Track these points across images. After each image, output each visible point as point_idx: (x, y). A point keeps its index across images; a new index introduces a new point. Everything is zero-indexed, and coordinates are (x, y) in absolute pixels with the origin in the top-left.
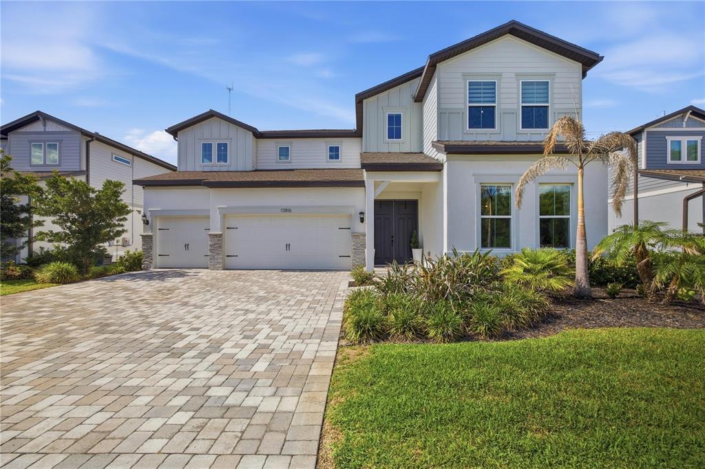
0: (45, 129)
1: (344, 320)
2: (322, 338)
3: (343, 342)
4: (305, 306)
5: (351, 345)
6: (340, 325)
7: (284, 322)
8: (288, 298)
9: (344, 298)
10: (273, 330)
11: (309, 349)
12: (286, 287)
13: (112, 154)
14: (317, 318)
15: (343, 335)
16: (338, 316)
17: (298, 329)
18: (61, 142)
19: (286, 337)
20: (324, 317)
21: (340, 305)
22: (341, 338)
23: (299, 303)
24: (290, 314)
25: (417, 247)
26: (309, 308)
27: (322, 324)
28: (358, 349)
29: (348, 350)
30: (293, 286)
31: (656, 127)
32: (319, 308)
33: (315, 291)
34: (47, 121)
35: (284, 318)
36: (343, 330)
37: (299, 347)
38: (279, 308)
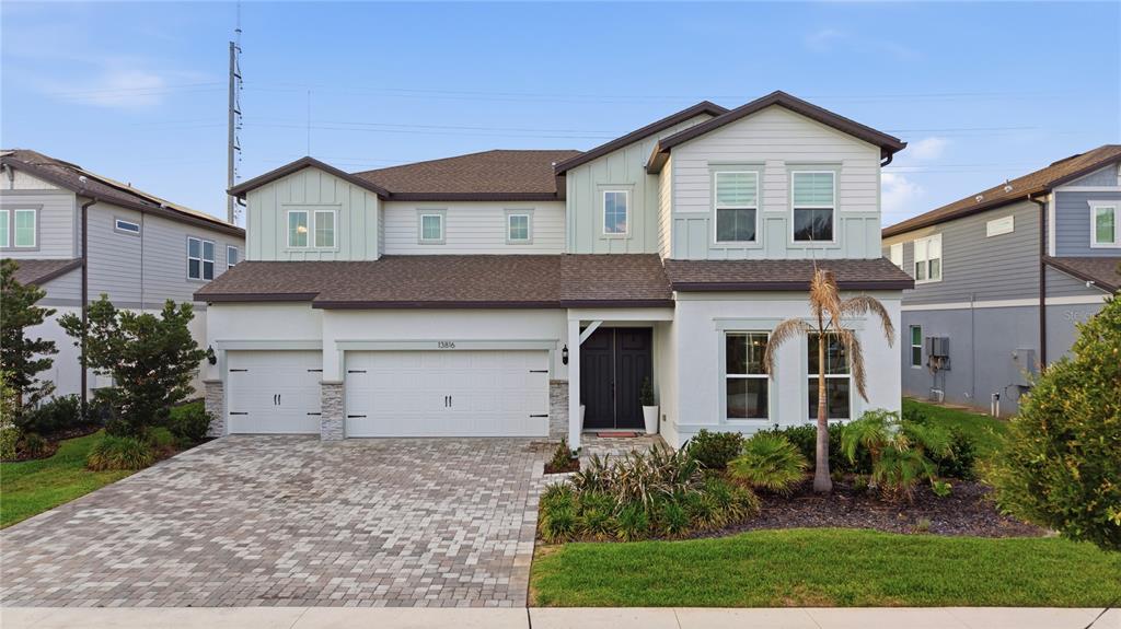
0: (12, 185)
1: (539, 521)
2: (519, 539)
3: (539, 543)
4: (493, 503)
5: (547, 543)
6: (535, 526)
7: (476, 523)
8: (469, 492)
9: (539, 492)
10: (469, 532)
11: (510, 548)
12: (459, 475)
13: (115, 218)
14: (510, 518)
15: (539, 536)
16: (533, 516)
17: (494, 531)
18: (39, 208)
19: (484, 539)
20: (517, 518)
21: (534, 502)
22: (537, 539)
23: (485, 499)
24: (479, 514)
25: (650, 403)
26: (498, 506)
27: (517, 525)
28: (553, 548)
29: (543, 549)
30: (468, 472)
31: (1071, 185)
32: (511, 507)
33: (500, 482)
34: (15, 172)
35: (474, 518)
36: (538, 531)
37: (499, 546)
38: (464, 506)
